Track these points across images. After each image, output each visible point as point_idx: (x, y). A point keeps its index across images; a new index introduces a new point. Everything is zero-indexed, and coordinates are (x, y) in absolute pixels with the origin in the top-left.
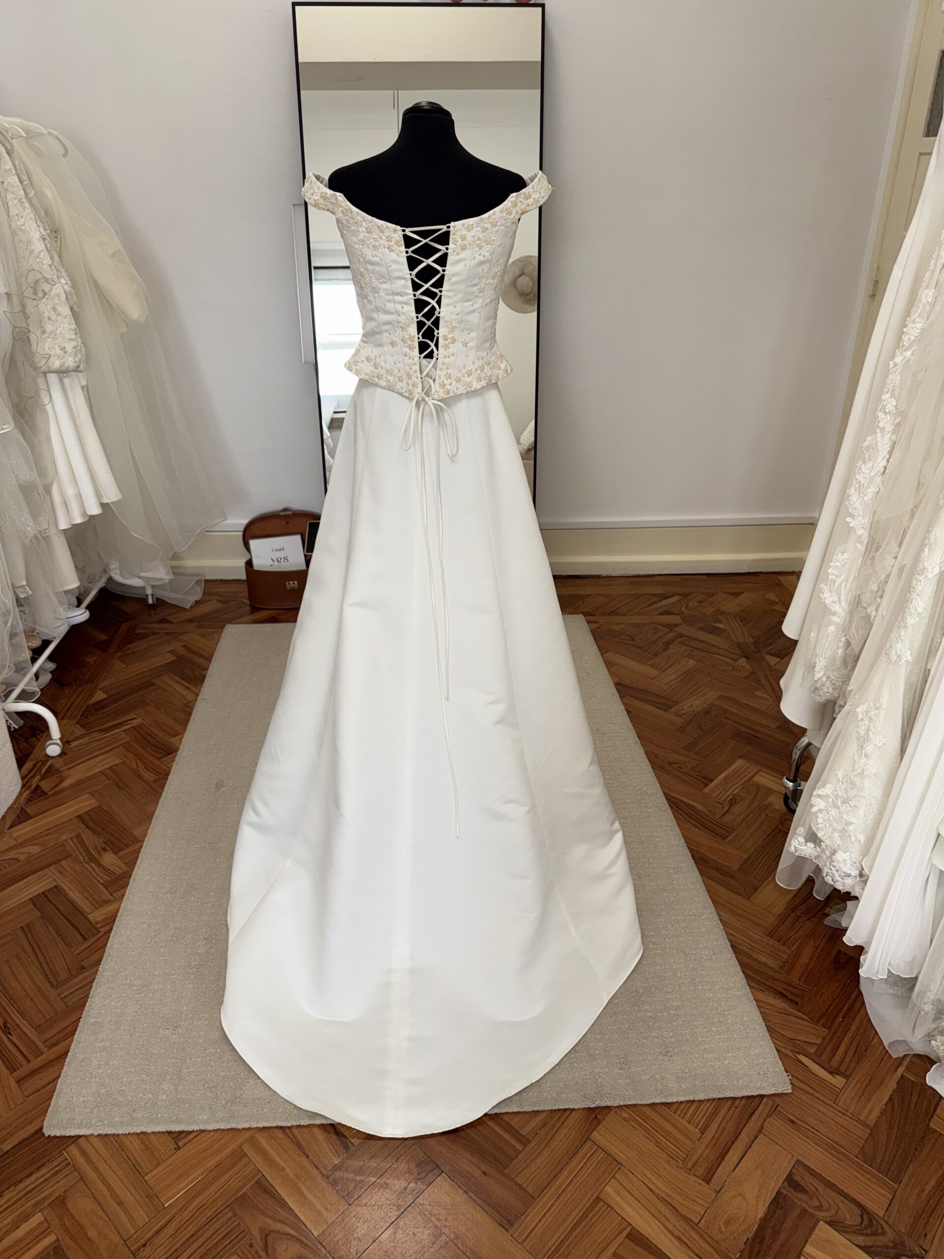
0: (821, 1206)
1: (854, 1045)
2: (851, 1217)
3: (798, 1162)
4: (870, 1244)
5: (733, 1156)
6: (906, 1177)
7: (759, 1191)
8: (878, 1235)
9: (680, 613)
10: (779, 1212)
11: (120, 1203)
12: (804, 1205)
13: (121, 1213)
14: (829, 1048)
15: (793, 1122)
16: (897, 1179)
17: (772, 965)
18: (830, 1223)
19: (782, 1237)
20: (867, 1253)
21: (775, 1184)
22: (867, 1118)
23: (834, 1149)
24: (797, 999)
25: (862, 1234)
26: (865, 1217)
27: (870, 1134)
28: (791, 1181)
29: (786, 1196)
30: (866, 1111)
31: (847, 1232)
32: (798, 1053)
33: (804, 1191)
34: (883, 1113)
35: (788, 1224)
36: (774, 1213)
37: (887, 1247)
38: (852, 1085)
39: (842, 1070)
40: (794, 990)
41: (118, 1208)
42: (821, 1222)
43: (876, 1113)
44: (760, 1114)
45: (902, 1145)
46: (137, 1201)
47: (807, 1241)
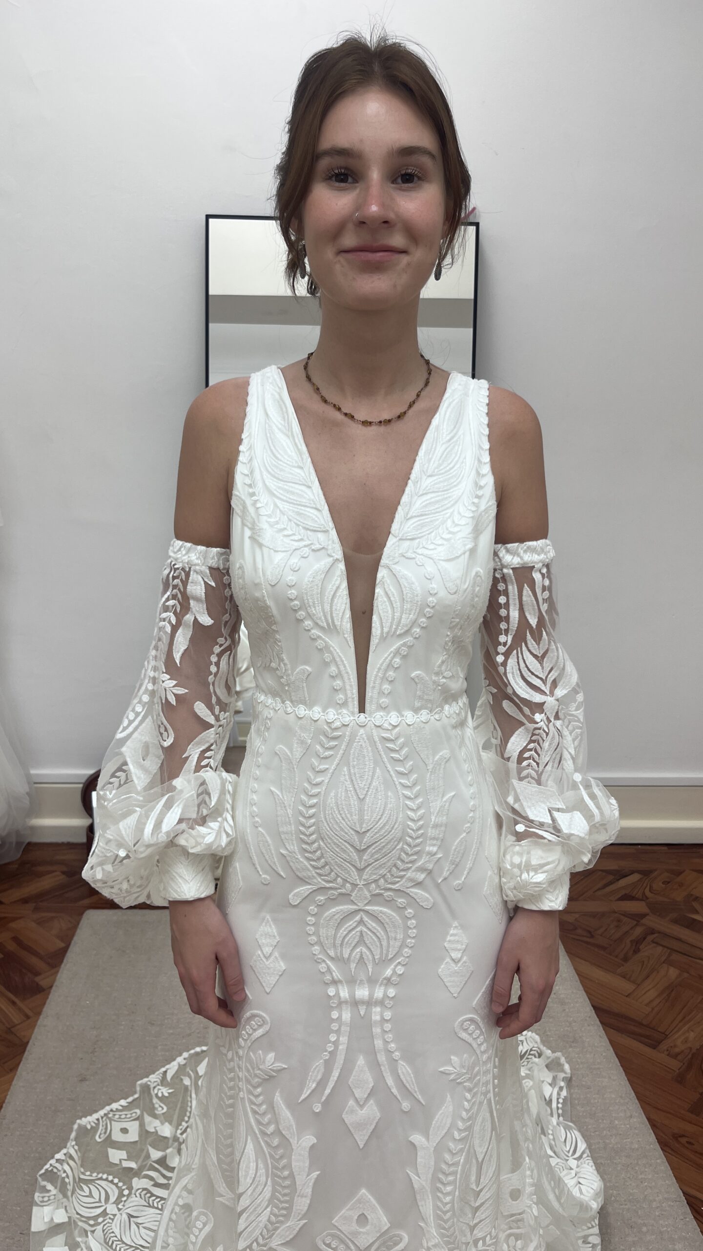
9: (644, 898)
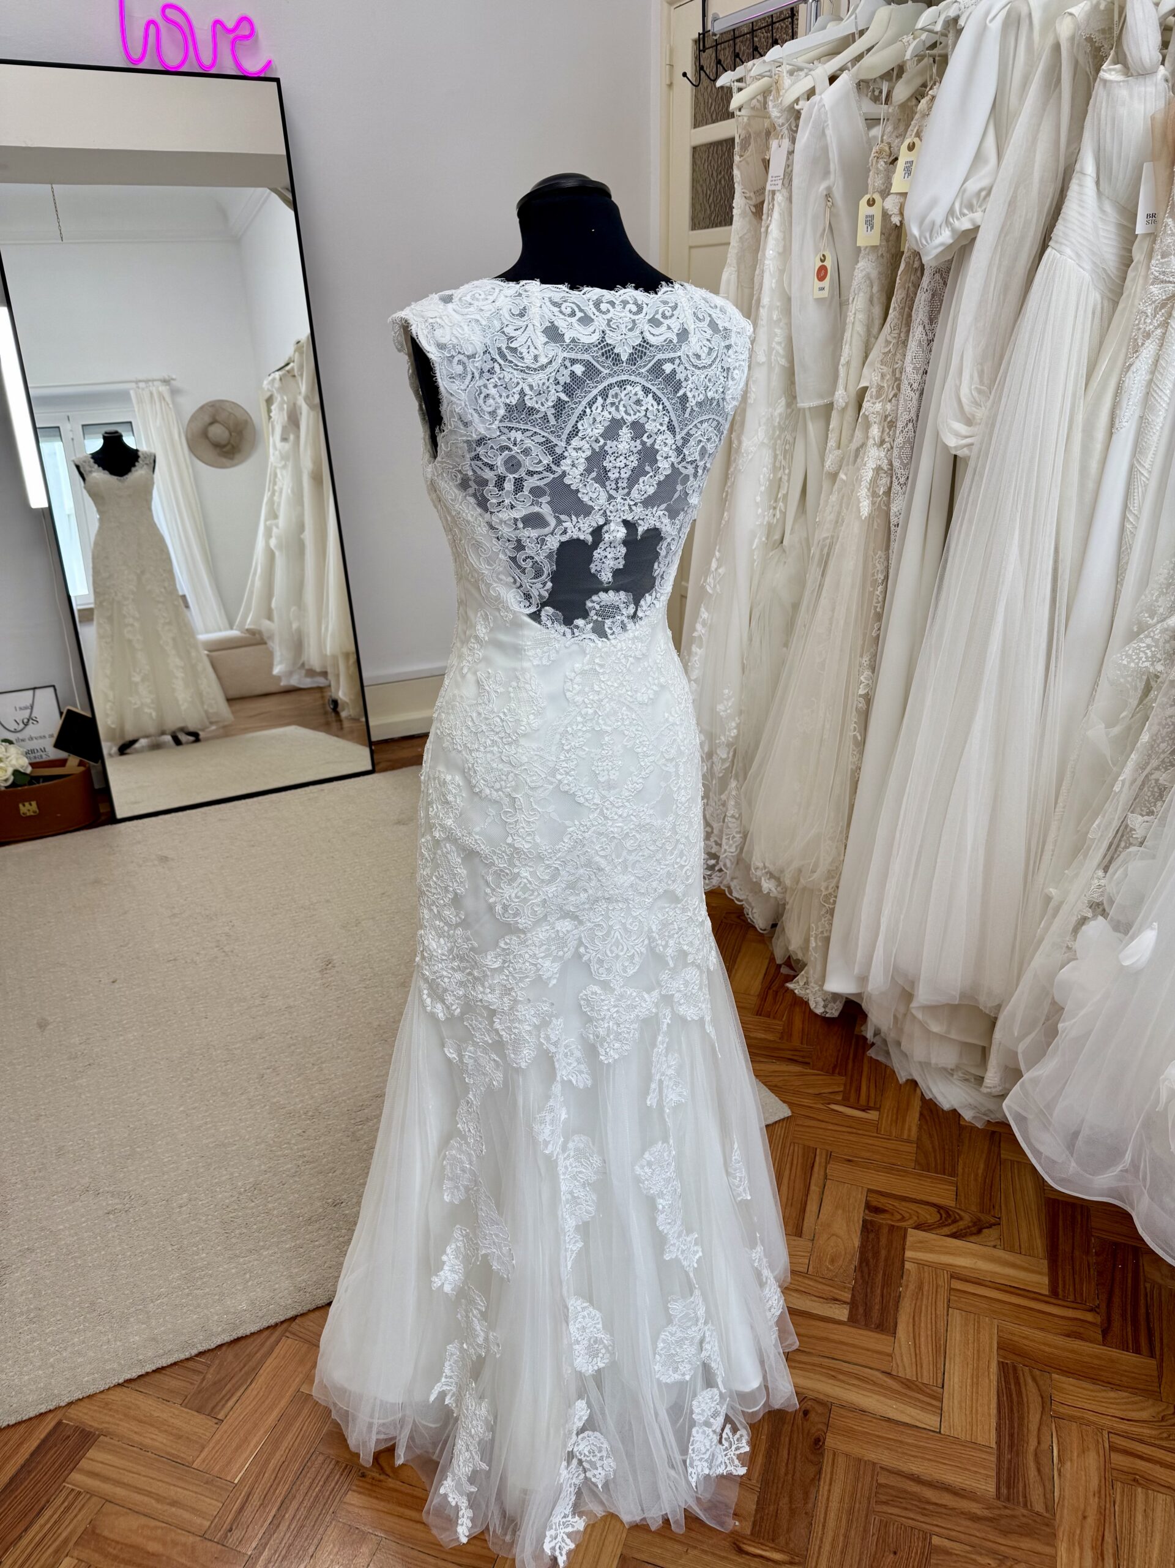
0: (903, 1217)
1: (873, 1081)
2: (931, 1216)
3: (869, 1191)
4: (954, 1230)
5: (812, 1207)
6: (960, 1170)
7: (848, 1226)
8: (957, 1221)
10: (872, 1236)
11: (174, 1503)
12: (890, 1222)
13: (180, 1512)
14: (853, 1091)
15: (849, 1161)
16: (953, 1173)
17: (772, 1038)
18: (918, 1227)
19: (883, 1253)
20: (956, 1238)
21: (858, 1215)
22: (909, 1136)
23: (893, 1169)
24: (807, 1060)
25: (945, 1226)
26: (942, 1211)
27: (917, 1147)
28: (870, 1208)
29: (871, 1222)
30: (906, 1132)
31: (932, 1229)
32: (829, 1104)
33: (884, 1211)
34: (920, 1127)
35: (883, 1241)
36: (868, 1238)
37: (969, 1227)
38: (885, 1115)
39: (872, 1104)
40: (801, 1054)
41: (174, 1509)
42: (909, 1230)
43: (914, 1129)
44: (820, 1163)
45: (946, 1147)
46: (196, 1493)
47: (904, 1249)
